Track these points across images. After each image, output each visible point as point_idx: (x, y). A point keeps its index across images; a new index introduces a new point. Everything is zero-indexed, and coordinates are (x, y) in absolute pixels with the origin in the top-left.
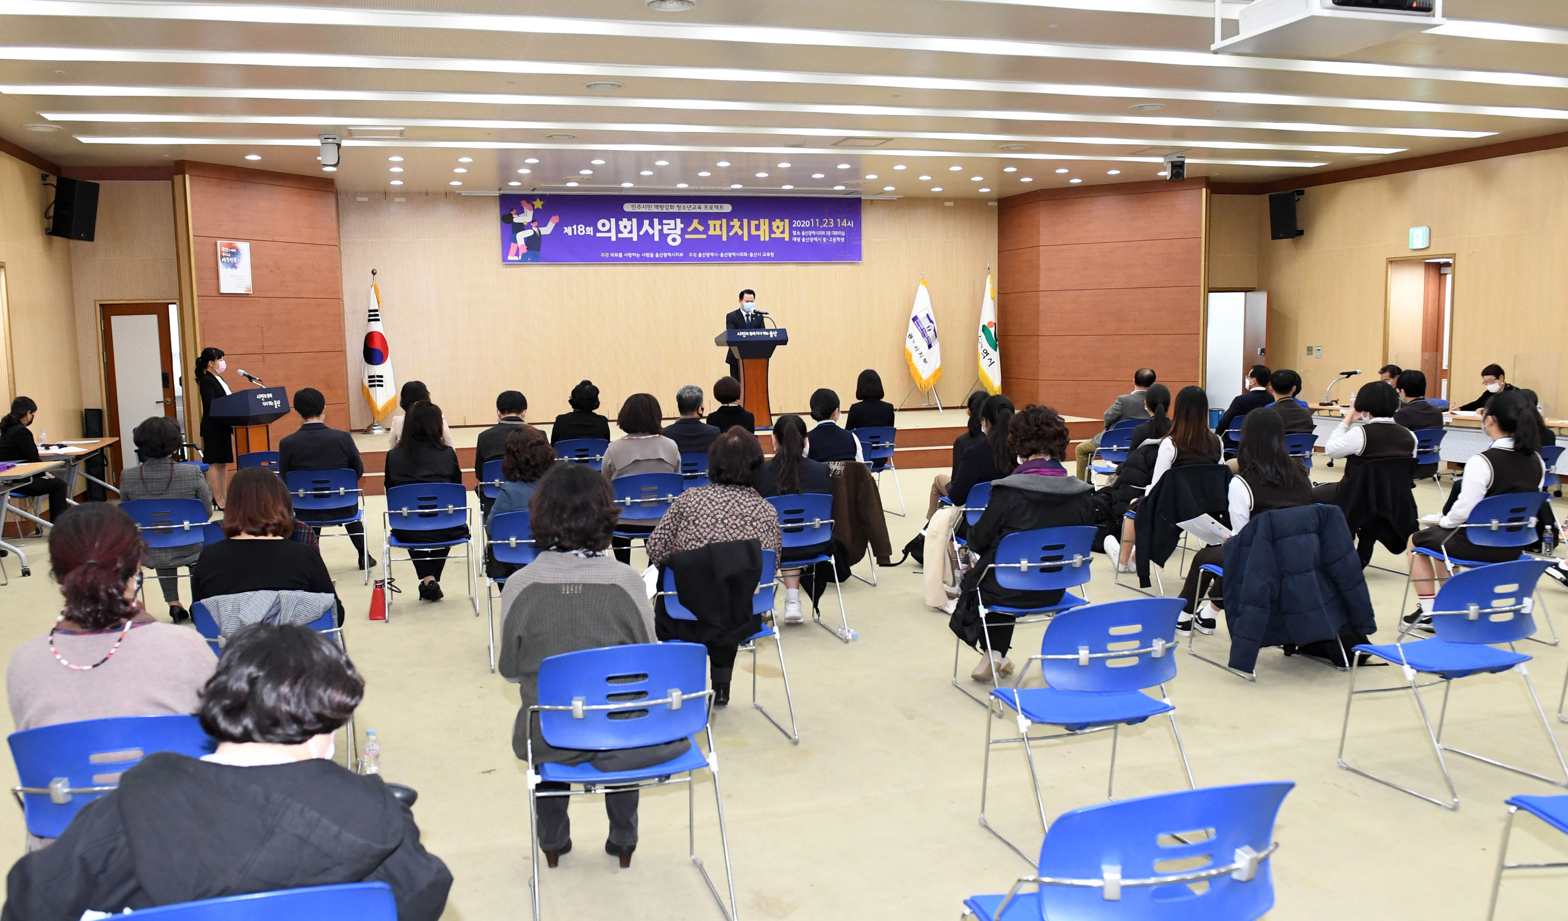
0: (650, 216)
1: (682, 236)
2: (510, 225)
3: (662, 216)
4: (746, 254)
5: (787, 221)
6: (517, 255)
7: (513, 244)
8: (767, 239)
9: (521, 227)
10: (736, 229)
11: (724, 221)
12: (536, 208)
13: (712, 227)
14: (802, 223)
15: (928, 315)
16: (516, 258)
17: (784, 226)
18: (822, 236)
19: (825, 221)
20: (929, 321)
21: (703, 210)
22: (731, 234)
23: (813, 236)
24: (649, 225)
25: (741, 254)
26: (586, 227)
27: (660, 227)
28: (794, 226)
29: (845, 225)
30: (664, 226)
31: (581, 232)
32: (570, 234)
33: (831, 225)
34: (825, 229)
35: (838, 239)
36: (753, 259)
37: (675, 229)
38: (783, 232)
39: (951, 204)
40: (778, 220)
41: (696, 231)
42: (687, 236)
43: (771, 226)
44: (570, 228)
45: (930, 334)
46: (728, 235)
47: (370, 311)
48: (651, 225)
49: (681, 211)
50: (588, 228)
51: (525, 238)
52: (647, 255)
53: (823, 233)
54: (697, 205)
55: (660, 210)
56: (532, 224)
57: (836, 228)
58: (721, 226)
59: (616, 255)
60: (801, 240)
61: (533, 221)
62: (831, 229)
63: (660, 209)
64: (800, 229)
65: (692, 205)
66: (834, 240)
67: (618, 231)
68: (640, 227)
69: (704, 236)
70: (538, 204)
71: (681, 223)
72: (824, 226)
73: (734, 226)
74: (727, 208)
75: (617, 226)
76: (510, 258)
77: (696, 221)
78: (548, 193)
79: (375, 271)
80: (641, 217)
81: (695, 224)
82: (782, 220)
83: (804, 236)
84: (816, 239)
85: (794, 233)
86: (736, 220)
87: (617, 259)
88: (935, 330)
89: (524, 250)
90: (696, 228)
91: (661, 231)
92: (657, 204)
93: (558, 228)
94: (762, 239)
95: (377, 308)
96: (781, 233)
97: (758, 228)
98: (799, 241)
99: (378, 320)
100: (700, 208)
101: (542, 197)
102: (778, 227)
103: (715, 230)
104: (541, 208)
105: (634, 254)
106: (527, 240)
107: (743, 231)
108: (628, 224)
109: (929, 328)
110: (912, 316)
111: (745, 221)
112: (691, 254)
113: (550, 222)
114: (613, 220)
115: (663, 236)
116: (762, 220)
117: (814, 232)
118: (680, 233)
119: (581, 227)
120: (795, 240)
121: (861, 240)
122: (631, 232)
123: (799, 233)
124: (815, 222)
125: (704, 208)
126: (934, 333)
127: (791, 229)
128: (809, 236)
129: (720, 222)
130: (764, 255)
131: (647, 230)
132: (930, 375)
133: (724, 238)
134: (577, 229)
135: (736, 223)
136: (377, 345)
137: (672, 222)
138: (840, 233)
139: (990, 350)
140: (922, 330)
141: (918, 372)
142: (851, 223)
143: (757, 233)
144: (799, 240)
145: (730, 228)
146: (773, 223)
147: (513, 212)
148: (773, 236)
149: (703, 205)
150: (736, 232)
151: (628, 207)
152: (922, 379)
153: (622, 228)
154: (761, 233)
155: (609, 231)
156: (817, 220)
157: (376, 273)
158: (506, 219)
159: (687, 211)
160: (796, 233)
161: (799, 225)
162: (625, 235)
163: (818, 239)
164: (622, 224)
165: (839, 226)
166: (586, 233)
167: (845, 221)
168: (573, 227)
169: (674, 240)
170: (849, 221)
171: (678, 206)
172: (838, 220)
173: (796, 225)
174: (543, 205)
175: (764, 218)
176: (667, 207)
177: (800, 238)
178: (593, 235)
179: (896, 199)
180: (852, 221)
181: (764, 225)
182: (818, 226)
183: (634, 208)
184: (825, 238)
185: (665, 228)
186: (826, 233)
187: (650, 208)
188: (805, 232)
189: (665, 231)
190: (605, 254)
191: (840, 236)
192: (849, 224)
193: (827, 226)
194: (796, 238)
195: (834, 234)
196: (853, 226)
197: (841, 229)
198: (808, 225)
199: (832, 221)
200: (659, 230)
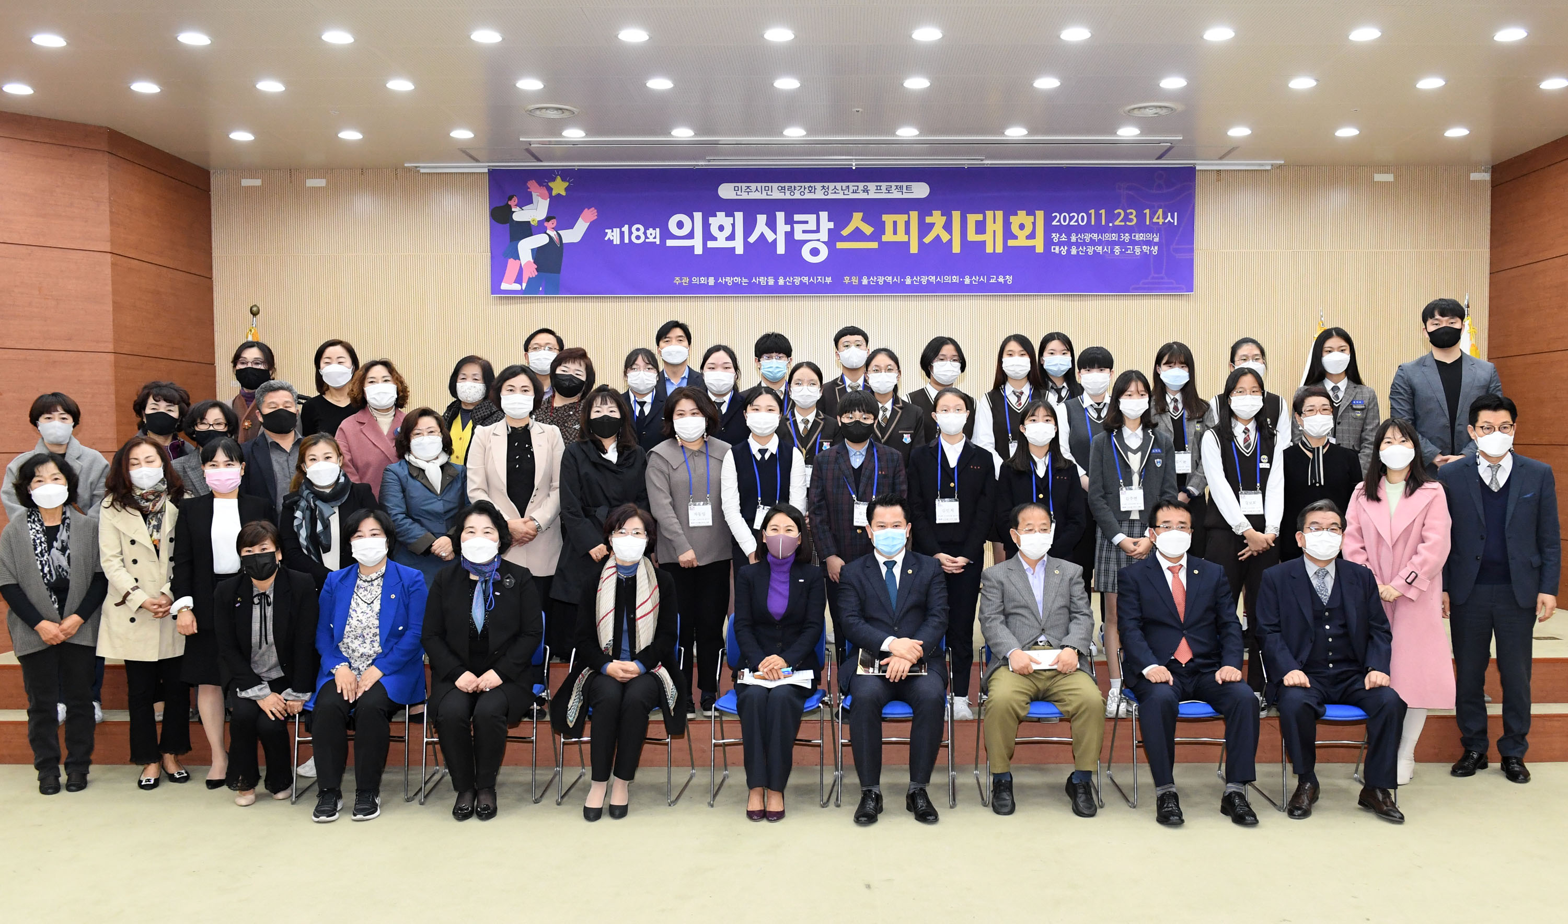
0: (769, 207)
1: (830, 244)
3: (792, 208)
4: (955, 279)
5: (1040, 214)
6: (519, 280)
7: (511, 261)
8: (999, 250)
9: (526, 230)
10: (938, 230)
11: (914, 215)
12: (554, 193)
13: (889, 228)
14: (1071, 218)
16: (517, 287)
17: (1034, 224)
18: (1113, 244)
19: (1119, 214)
21: (872, 195)
22: (927, 240)
23: (1093, 243)
24: (766, 224)
25: (947, 279)
26: (646, 229)
27: (788, 228)
28: (1054, 223)
29: (1161, 221)
30: (796, 225)
31: (638, 237)
32: (617, 241)
33: (1131, 220)
34: (1118, 230)
35: (1146, 248)
36: (971, 289)
37: (818, 231)
38: (1032, 236)
39: (1389, 178)
40: (1022, 214)
41: (857, 235)
42: (840, 245)
43: (1007, 225)
44: (616, 231)
46: (921, 243)
48: (772, 224)
49: (830, 196)
50: (650, 231)
51: (532, 250)
53: (1114, 237)
54: (861, 185)
55: (788, 196)
56: (546, 224)
57: (1141, 227)
58: (907, 224)
59: (703, 280)
60: (1069, 251)
61: (548, 219)
62: (1130, 230)
63: (788, 193)
64: (1068, 230)
65: (851, 184)
66: (1138, 250)
67: (708, 235)
68: (749, 227)
69: (874, 245)
70: (559, 187)
71: (829, 220)
72: (1117, 223)
73: (932, 225)
74: (921, 190)
75: (706, 226)
76: (504, 286)
77: (857, 217)
78: (576, 165)
79: (255, 308)
80: (751, 209)
81: (857, 221)
82: (1031, 213)
83: (1073, 244)
84: (1099, 249)
85: (1055, 237)
86: (937, 214)
87: (703, 290)
89: (531, 271)
90: (857, 229)
91: (789, 236)
92: (783, 185)
93: (596, 231)
94: (989, 250)
96: (1028, 237)
97: (981, 228)
98: (1064, 252)
100: (866, 190)
101: (565, 174)
102: (1022, 227)
103: (895, 233)
104: (564, 193)
105: (737, 279)
106: (538, 253)
107: (951, 235)
108: (727, 222)
111: (956, 215)
112: (847, 280)
114: (698, 216)
115: (794, 245)
116: (989, 214)
117: (1095, 236)
118: (826, 239)
119: (638, 230)
120: (1057, 251)
121: (1192, 250)
122: (731, 237)
123: (1064, 238)
124: (1098, 216)
125: (874, 191)
127: (1049, 229)
128: (1084, 244)
129: (905, 217)
130: (992, 281)
131: (762, 233)
133: (914, 249)
134: (630, 233)
135: (937, 218)
137: (812, 218)
138: (1149, 236)
142: (1173, 218)
143: (980, 238)
144: (1064, 251)
145: (925, 229)
146: (1012, 218)
148: (1011, 243)
149: (872, 186)
150: (938, 236)
151: (726, 191)
153: (714, 230)
154: (987, 237)
155: (691, 236)
156: (1103, 211)
157: (258, 313)
159: (840, 196)
160: (1059, 238)
161: (1065, 221)
162: (721, 242)
163: (1103, 249)
164: (714, 222)
165: (1148, 223)
166: (647, 240)
167: (1160, 212)
168: (623, 229)
169: (815, 252)
170: (1169, 214)
171: (823, 187)
172: (1147, 211)
173: (1059, 221)
174: (566, 189)
175: (994, 208)
176: (802, 190)
177: (1066, 248)
178: (658, 243)
179: (1269, 168)
180: (1176, 214)
181: (994, 223)
182: (1103, 223)
183: (739, 193)
184: (1117, 247)
185: (798, 228)
186: (1119, 237)
187: (769, 193)
188: (1077, 236)
189: (798, 236)
190: (681, 279)
191: (1149, 243)
192: (1169, 218)
193: (1123, 224)
194: (1057, 248)
195: (1137, 239)
196: (1176, 224)
197: (1153, 228)
198: (1083, 221)
199: (1134, 212)
200: (786, 233)
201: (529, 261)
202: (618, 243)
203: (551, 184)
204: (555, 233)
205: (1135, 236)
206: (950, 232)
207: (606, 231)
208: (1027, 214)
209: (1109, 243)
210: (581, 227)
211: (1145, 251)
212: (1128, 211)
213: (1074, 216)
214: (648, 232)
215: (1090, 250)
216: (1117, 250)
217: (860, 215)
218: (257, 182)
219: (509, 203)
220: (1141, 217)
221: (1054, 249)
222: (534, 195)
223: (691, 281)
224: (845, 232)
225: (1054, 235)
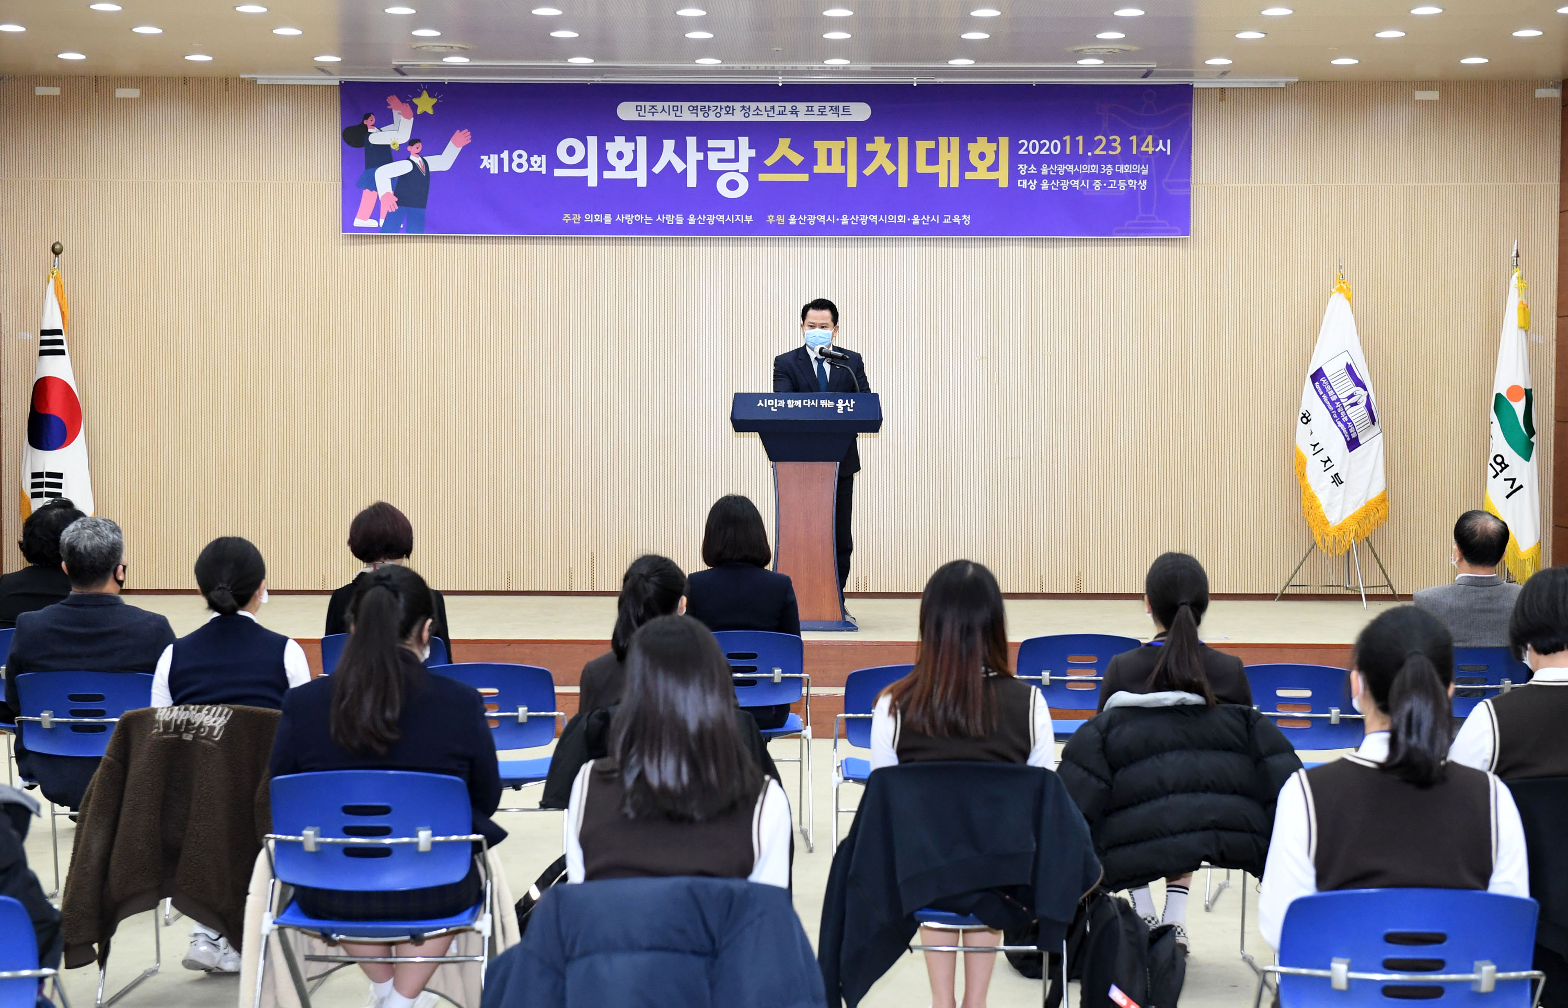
1: (751, 176)
2: (362, 150)
3: (706, 131)
4: (902, 219)
5: (1004, 141)
6: (375, 215)
7: (366, 193)
8: (955, 183)
9: (385, 155)
10: (881, 160)
11: (852, 142)
12: (419, 112)
13: (822, 157)
14: (1042, 146)
15: (1349, 368)
16: (373, 223)
17: (997, 153)
18: (1092, 177)
19: (1101, 141)
20: (1350, 383)
21: (802, 117)
22: (868, 171)
23: (1068, 176)
24: (675, 152)
25: (892, 219)
26: (530, 155)
27: (700, 156)
28: (1021, 152)
29: (1150, 150)
30: (710, 153)
31: (520, 166)
32: (494, 170)
33: (1115, 149)
34: (1099, 160)
35: (1132, 183)
36: (920, 229)
37: (736, 160)
38: (994, 167)
39: (1434, 95)
40: (982, 140)
41: (784, 165)
42: (763, 177)
43: (964, 154)
44: (494, 157)
45: (1357, 414)
46: (860, 175)
47: (44, 332)
48: (681, 151)
49: (752, 118)
50: (535, 158)
51: (393, 179)
52: (669, 219)
53: (1094, 169)
54: (789, 105)
55: (701, 118)
56: (409, 148)
57: (1127, 157)
58: (844, 152)
59: (598, 218)
60: (1038, 186)
61: (412, 142)
62: (1113, 161)
63: (700, 113)
64: (1038, 160)
65: (776, 104)
66: (1122, 185)
68: (654, 154)
69: (804, 177)
70: (426, 104)
71: (750, 147)
72: (1097, 152)
73: (874, 154)
74: (860, 112)
75: (602, 153)
76: (358, 223)
77: (784, 144)
78: (446, 79)
79: (57, 247)
80: (656, 132)
81: (784, 149)
82: (993, 139)
83: (1045, 177)
84: (1076, 183)
85: (1022, 168)
86: (880, 140)
87: (599, 229)
88: (1368, 406)
89: (390, 205)
90: (784, 158)
91: (702, 165)
92: (694, 104)
93: (468, 158)
94: (943, 183)
95: (58, 325)
96: (990, 169)
97: (933, 157)
98: (1033, 187)
99: (62, 352)
100: (794, 112)
101: (433, 88)
102: (982, 156)
103: (829, 163)
104: (431, 112)
105: (639, 217)
106: (399, 183)
107: (897, 165)
108: (627, 148)
109: (1352, 400)
110: (1312, 370)
111: (903, 142)
112: (771, 219)
113: (450, 144)
114: (592, 141)
115: (707, 176)
116: (943, 141)
117: (1070, 168)
118: (747, 171)
119: (520, 156)
120: (1024, 186)
121: (1188, 185)
122: (632, 167)
123: (1033, 169)
124: (1074, 144)
125: (804, 112)
126: (1365, 411)
127: (1015, 159)
128: (1058, 177)
129: (841, 144)
130: (946, 221)
131: (670, 163)
132: (1350, 513)
133: (852, 182)
134: (511, 160)
135: (880, 146)
136: (55, 408)
137: (729, 144)
138: (1136, 168)
139: (1511, 456)
140: (1333, 403)
141: (1319, 507)
142: (1165, 145)
143: (931, 169)
144: (1033, 185)
145: (865, 158)
146: (971, 146)
147: (369, 122)
148: (969, 175)
149: (802, 106)
150: (881, 167)
151: (627, 111)
152: (1327, 524)
153: (612, 158)
154: (940, 169)
155: (583, 164)
156: (1080, 138)
157: (60, 251)
159: (764, 118)
160: (1027, 170)
161: (1034, 149)
162: (620, 173)
163: (1080, 183)
164: (612, 148)
165: (1134, 152)
166: (531, 169)
167: (1150, 138)
168: (502, 156)
169: (732, 185)
170: (1161, 141)
171: (743, 107)
172: (1134, 138)
173: (1027, 149)
174: (434, 107)
175: (949, 134)
176: (718, 110)
177: (1035, 182)
178: (544, 172)
179: (1283, 85)
180: (1169, 141)
181: (949, 151)
182: (1081, 152)
183: (642, 113)
184: (1097, 181)
185: (713, 157)
186: (1100, 169)
187: (678, 113)
188: (1049, 167)
189: (713, 165)
190: (572, 217)
191: (1135, 176)
192: (1161, 146)
193: (1104, 153)
194: (1025, 182)
195: (1121, 171)
196: (1169, 153)
197: (1141, 159)
198: (1056, 149)
199: (1118, 140)
200: (698, 161)
201: (388, 193)
202: (496, 172)
203: (415, 101)
204: (420, 159)
205: (1119, 168)
206: (896, 163)
207: (482, 157)
208: (989, 141)
209: (1087, 176)
210: (452, 152)
211: (1131, 186)
212: (1111, 138)
213: (1045, 144)
214: (533, 159)
215: (1065, 185)
216: (1097, 184)
217: (788, 141)
218: (56, 91)
219: (365, 122)
220: (1126, 145)
221: (1021, 183)
222: (395, 113)
223: (583, 218)
224: (769, 162)
225: (1021, 166)
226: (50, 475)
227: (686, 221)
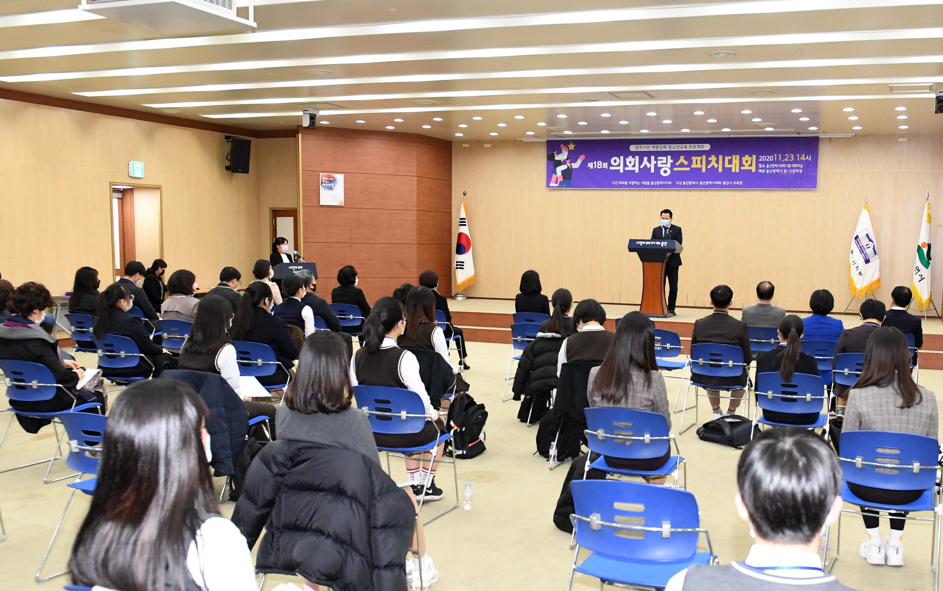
0: (649, 154)
1: (671, 169)
2: (553, 162)
3: (657, 154)
4: (720, 183)
5: (754, 157)
6: (556, 182)
7: (554, 175)
8: (737, 171)
9: (559, 163)
10: (713, 163)
11: (704, 157)
13: (694, 162)
14: (767, 158)
15: (867, 235)
16: (555, 185)
17: (752, 160)
18: (784, 168)
19: (787, 156)
20: (868, 240)
21: (688, 149)
22: (709, 167)
23: (775, 168)
24: (647, 161)
25: (716, 183)
26: (603, 163)
27: (655, 162)
28: (760, 160)
29: (804, 159)
30: (658, 161)
31: (600, 166)
32: (592, 168)
33: (791, 159)
34: (786, 163)
35: (797, 171)
36: (726, 186)
37: (667, 163)
38: (751, 165)
40: (747, 156)
41: (682, 165)
42: (675, 169)
43: (741, 161)
44: (592, 163)
45: (869, 251)
46: (706, 168)
47: (461, 219)
48: (649, 161)
49: (672, 150)
50: (604, 163)
52: (645, 183)
53: (784, 166)
54: (684, 145)
55: (656, 150)
56: (566, 161)
57: (796, 162)
58: (701, 160)
59: (623, 183)
61: (567, 159)
62: (791, 163)
63: (656, 148)
64: (765, 163)
65: (680, 145)
66: (794, 171)
67: (625, 165)
68: (641, 162)
69: (688, 169)
70: (572, 147)
71: (671, 159)
72: (786, 160)
73: (711, 161)
74: (707, 147)
75: (625, 162)
76: (551, 185)
77: (682, 158)
78: (578, 139)
79: (465, 193)
80: (641, 155)
81: (682, 159)
82: (750, 156)
83: (768, 168)
84: (778, 171)
85: (760, 166)
86: (713, 156)
87: (623, 186)
88: (874, 248)
89: (561, 179)
90: (682, 163)
91: (656, 165)
92: (654, 145)
93: (584, 164)
94: (733, 171)
95: (464, 217)
96: (749, 166)
97: (730, 162)
98: (763, 172)
99: (465, 225)
100: (686, 147)
101: (574, 142)
102: (747, 162)
103: (696, 164)
105: (636, 182)
106: (563, 172)
107: (718, 164)
108: (633, 160)
109: (868, 246)
110: (855, 236)
111: (721, 157)
112: (677, 183)
114: (622, 158)
115: (657, 169)
116: (734, 156)
117: (776, 165)
118: (670, 167)
119: (600, 163)
120: (761, 172)
121: (816, 171)
122: (634, 166)
123: (764, 166)
124: (778, 157)
125: (689, 147)
126: (872, 250)
127: (758, 162)
128: (772, 168)
129: (700, 158)
130: (734, 184)
131: (646, 165)
132: (865, 285)
133: (704, 170)
134: (597, 164)
135: (713, 158)
136: (463, 242)
137: (664, 158)
138: (799, 165)
139: (921, 267)
140: (861, 247)
141: (854, 283)
142: (809, 157)
143: (730, 166)
145: (708, 162)
146: (743, 158)
147: (555, 153)
148: (742, 168)
149: (688, 145)
150: (713, 165)
151: (633, 148)
152: (856, 289)
153: (628, 163)
154: (733, 166)
155: (619, 165)
156: (780, 155)
158: (550, 157)
159: (676, 150)
160: (762, 166)
161: (764, 159)
162: (630, 168)
163: (780, 170)
164: (628, 160)
166: (603, 167)
167: (804, 155)
168: (594, 163)
169: (665, 172)
170: (807, 156)
171: (669, 146)
172: (798, 155)
174: (574, 148)
175: (736, 154)
176: (661, 147)
177: (764, 170)
178: (607, 168)
179: (850, 137)
181: (736, 160)
182: (780, 160)
183: (637, 148)
184: (785, 170)
185: (659, 162)
186: (786, 166)
187: (649, 148)
188: (769, 165)
189: (659, 165)
190: (615, 182)
191: (798, 168)
192: (807, 158)
193: (788, 160)
194: (761, 170)
195: (794, 166)
196: (810, 160)
197: (801, 162)
198: (771, 159)
199: (793, 155)
200: (655, 164)
203: (569, 146)
209: (782, 168)
210: (579, 162)
212: (790, 155)
214: (603, 164)
216: (785, 171)
217: (683, 157)
218: (468, 146)
220: (795, 157)
222: (563, 150)
223: (618, 183)
224: (677, 164)
225: (760, 165)
226: (460, 262)
227: (650, 184)
